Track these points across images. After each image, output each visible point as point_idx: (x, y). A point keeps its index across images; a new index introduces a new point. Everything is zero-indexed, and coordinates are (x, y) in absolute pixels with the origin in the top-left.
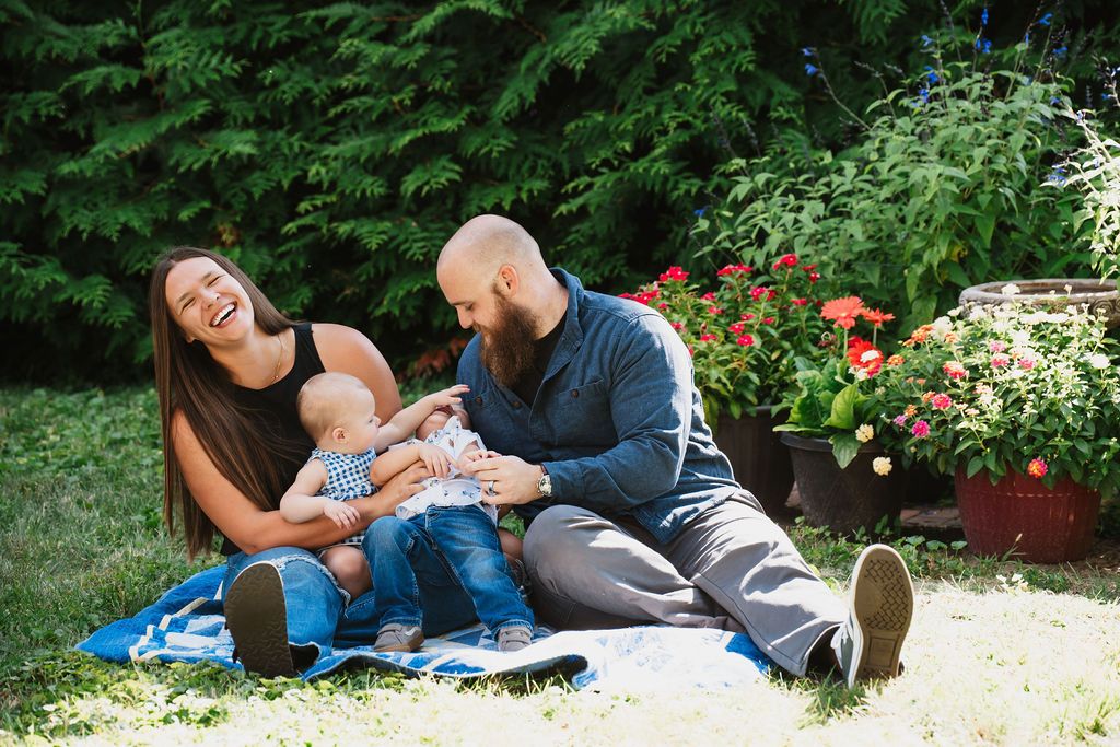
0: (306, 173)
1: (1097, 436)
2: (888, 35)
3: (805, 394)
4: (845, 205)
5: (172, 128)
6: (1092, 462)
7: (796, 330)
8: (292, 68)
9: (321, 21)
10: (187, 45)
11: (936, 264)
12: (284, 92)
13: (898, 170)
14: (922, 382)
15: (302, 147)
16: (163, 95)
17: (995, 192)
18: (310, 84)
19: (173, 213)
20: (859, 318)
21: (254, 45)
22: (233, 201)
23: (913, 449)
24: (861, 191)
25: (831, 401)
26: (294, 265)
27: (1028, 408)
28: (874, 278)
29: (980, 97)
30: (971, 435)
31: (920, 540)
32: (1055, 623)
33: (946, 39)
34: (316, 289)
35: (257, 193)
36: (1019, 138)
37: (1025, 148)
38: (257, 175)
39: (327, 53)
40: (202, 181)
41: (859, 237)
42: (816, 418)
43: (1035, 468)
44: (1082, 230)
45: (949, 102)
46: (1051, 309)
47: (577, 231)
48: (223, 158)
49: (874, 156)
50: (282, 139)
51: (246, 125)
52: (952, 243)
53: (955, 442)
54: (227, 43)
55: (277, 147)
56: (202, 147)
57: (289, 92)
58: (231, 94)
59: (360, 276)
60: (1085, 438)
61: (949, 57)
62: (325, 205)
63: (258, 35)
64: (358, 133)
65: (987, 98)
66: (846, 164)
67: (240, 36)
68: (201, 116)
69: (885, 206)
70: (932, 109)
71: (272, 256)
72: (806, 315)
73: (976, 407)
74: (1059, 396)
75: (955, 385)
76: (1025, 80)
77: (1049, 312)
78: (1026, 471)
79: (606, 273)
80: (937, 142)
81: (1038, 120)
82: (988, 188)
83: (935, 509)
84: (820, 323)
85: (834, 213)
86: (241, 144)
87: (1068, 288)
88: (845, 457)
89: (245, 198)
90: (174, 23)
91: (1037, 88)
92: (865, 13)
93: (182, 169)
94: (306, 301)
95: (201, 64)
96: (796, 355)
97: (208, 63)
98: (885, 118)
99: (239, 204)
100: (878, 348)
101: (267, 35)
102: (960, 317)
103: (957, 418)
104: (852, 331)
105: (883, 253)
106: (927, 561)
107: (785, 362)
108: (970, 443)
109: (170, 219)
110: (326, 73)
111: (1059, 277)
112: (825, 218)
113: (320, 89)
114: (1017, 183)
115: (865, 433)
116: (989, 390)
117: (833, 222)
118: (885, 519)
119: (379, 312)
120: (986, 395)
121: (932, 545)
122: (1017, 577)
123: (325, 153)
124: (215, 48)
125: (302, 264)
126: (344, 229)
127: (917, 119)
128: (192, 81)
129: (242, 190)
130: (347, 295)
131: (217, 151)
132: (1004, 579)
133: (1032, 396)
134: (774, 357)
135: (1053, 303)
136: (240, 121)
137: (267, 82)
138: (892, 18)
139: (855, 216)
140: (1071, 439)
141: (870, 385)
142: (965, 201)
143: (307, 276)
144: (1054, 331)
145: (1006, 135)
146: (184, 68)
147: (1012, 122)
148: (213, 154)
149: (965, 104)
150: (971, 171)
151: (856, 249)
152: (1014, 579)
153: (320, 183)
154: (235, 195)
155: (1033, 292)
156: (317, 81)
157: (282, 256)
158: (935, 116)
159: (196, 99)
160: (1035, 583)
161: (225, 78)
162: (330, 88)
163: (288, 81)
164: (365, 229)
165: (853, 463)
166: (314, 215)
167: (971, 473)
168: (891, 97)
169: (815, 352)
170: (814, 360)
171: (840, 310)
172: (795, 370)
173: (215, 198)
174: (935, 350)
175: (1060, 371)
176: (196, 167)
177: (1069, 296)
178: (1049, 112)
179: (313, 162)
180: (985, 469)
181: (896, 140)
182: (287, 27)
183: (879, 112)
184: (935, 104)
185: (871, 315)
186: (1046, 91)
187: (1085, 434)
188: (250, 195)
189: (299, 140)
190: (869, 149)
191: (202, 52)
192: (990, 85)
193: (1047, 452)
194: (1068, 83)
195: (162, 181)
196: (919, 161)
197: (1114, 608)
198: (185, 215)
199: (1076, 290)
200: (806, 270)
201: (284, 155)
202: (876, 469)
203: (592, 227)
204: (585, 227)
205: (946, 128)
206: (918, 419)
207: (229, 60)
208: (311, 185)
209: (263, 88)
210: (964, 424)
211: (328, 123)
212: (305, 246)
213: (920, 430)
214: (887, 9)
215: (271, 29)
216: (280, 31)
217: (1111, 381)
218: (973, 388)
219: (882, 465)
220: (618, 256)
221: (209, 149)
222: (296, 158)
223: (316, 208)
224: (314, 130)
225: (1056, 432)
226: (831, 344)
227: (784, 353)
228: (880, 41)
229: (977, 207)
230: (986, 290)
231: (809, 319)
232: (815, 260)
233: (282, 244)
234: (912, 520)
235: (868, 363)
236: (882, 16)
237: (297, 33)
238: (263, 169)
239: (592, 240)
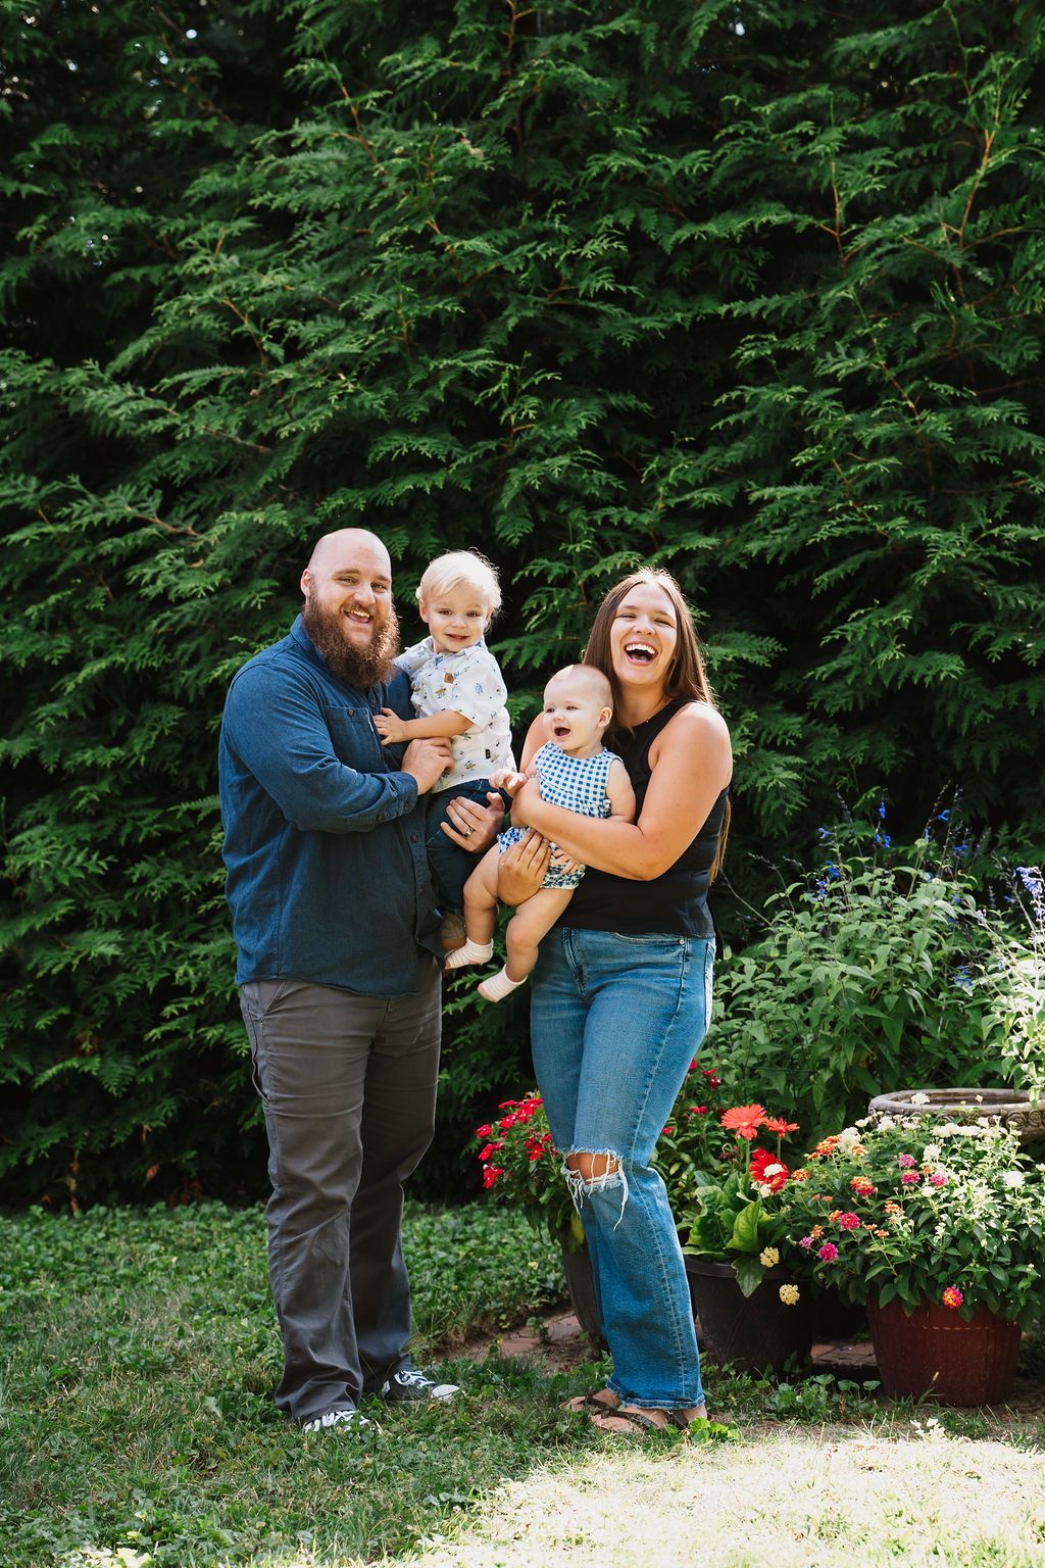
0: (173, 973)
1: (1014, 1263)
2: (791, 829)
3: (705, 1212)
4: (747, 1005)
5: (32, 929)
6: (1009, 1290)
7: (696, 1141)
8: (162, 864)
9: (193, 814)
10: (51, 842)
11: (842, 1069)
12: (152, 889)
13: (801, 967)
14: (828, 1199)
15: (170, 946)
16: (25, 895)
17: (901, 993)
18: (181, 879)
19: (29, 1020)
20: (762, 1129)
21: (122, 842)
22: (95, 1006)
23: (821, 1275)
24: (763, 990)
25: (732, 1220)
26: (157, 1075)
27: (940, 1230)
28: (779, 1084)
29: (882, 893)
30: (881, 1258)
31: (830, 1378)
32: (970, 1475)
33: (846, 834)
34: (182, 1100)
35: (120, 997)
36: (924, 936)
37: (930, 948)
38: (121, 977)
39: (198, 846)
40: (62, 986)
41: (762, 1039)
42: (718, 1240)
43: (950, 1297)
44: (991, 1037)
45: (851, 898)
46: (965, 1120)
47: (466, 1033)
48: (84, 960)
49: (775, 953)
50: (150, 939)
51: (111, 925)
52: (858, 1047)
53: (866, 1268)
54: (94, 839)
55: (143, 948)
56: (64, 949)
57: (157, 889)
58: (98, 892)
59: (230, 1085)
60: (1000, 1263)
61: (848, 852)
62: (192, 1008)
63: (127, 829)
64: (230, 931)
65: (889, 894)
66: (745, 960)
67: (108, 831)
68: (63, 916)
69: (788, 1007)
70: (833, 905)
71: (134, 1065)
72: (706, 1124)
73: (886, 1229)
74: (972, 1217)
75: (863, 1203)
76: (926, 876)
77: (961, 1125)
78: (941, 1301)
79: (497, 1079)
80: (839, 940)
81: (944, 920)
82: (894, 988)
83: (849, 1344)
84: (722, 1134)
85: (737, 1014)
86: (104, 945)
87: (979, 1098)
88: (749, 1286)
89: (107, 1002)
90: (41, 821)
91: (938, 883)
92: (766, 804)
93: (40, 974)
94: (170, 1114)
95: (65, 863)
96: (696, 1168)
97: (73, 861)
98: (784, 913)
99: (100, 1009)
100: (782, 1162)
101: (137, 830)
102: (869, 1128)
103: (866, 1241)
104: (755, 1142)
105: (786, 1058)
106: (837, 1404)
107: (684, 1176)
108: (881, 1268)
109: (26, 1028)
110: (198, 868)
111: (973, 1086)
112: (727, 1019)
113: (191, 886)
114: (925, 984)
115: (770, 1257)
116: (900, 1211)
117: (735, 1023)
118: (794, 1356)
119: (248, 1125)
120: (897, 1216)
121: (842, 1385)
122: (932, 1422)
123: (195, 952)
124: (80, 845)
125: (166, 1074)
126: (212, 1034)
127: (820, 914)
128: (55, 880)
129: (105, 994)
130: (214, 1108)
131: (79, 953)
132: (918, 1425)
133: (944, 1217)
134: (673, 1171)
135: (964, 1114)
136: (104, 921)
137: (135, 879)
138: (792, 810)
139: (756, 1016)
140: (987, 1265)
141: (773, 1204)
142: (872, 1003)
143: (172, 1087)
144: (966, 1145)
145: (911, 933)
146: (47, 866)
147: (916, 919)
148: (73, 957)
149: (866, 900)
150: (876, 970)
151: (759, 1053)
152: (929, 1424)
153: (188, 984)
154: (97, 1000)
155: (944, 1102)
156: (188, 876)
157: (145, 1065)
158: (835, 912)
159: (59, 898)
160: (953, 1429)
161: (91, 876)
162: (202, 884)
163: (158, 878)
164: (234, 1035)
165: (758, 1291)
166: (182, 1019)
167: (883, 1302)
168: (790, 890)
169: (717, 1166)
170: (716, 1174)
171: (740, 1119)
172: (695, 1185)
173: (75, 1006)
174: (842, 1165)
175: (973, 1189)
176: (55, 971)
177: (980, 1107)
178: (953, 911)
179: (182, 962)
180: (898, 1298)
181: (796, 937)
182: (157, 821)
183: (778, 905)
184: (835, 899)
185: (775, 1124)
186: (948, 889)
187: (1000, 1259)
188: (112, 999)
189: (168, 938)
190: (770, 946)
191: (67, 850)
192: (890, 881)
193: (963, 1279)
194: (970, 881)
195: (20, 988)
196: (824, 959)
197: (1033, 1457)
198: (41, 1023)
199: (989, 1100)
200: (706, 1075)
201: (151, 955)
202: (783, 1298)
203: (481, 1029)
204: (473, 1028)
205: (849, 924)
206: (825, 1241)
207: (95, 857)
208: (178, 986)
209: (130, 885)
210: (875, 1247)
211: (200, 920)
212: (170, 1054)
213: (828, 1254)
214: (788, 801)
215: (140, 824)
216: (151, 825)
217: (1026, 1201)
218: (882, 1207)
219: (789, 1293)
220: (511, 1060)
221: (70, 951)
222: (163, 958)
223: (182, 1012)
224: (183, 928)
225: (971, 1257)
226: (732, 1157)
227: (684, 1166)
228: (782, 834)
229: (884, 1009)
230: (897, 1100)
231: (709, 1129)
232: (716, 1063)
233: (147, 1052)
234: (825, 1357)
235: (772, 1178)
236: (783, 807)
237: (169, 827)
238: (128, 971)
239: (482, 1042)
